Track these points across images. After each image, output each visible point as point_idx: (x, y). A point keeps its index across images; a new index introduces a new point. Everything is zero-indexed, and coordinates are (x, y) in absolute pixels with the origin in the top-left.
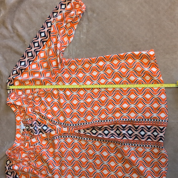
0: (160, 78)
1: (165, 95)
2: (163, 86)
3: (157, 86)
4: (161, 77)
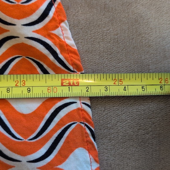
0: (57, 32)
1: (90, 149)
2: (76, 91)
3: (37, 92)
4: (65, 25)
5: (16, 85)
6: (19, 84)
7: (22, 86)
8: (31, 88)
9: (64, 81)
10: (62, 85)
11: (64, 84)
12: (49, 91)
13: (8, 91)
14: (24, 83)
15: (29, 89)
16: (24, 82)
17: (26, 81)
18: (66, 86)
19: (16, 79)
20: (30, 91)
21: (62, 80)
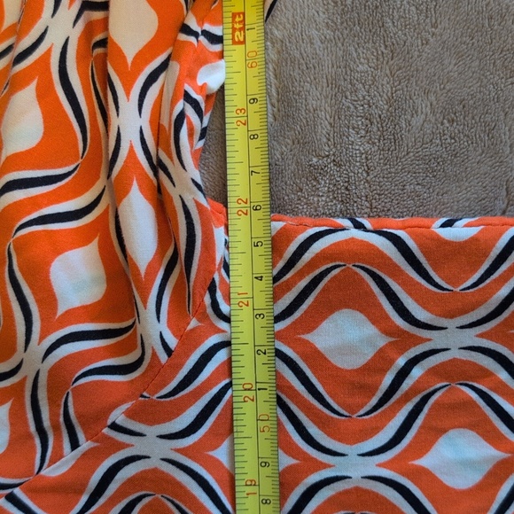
3: (257, 86)
5: (245, 124)
6: (243, 120)
7: (245, 114)
8: (249, 98)
9: (237, 40)
10: (244, 42)
11: (242, 39)
12: (254, 65)
13: (254, 137)
14: (241, 110)
15: (252, 101)
16: (239, 112)
17: (236, 108)
18: (245, 36)
19: (235, 126)
20: (254, 99)
21: (234, 43)
